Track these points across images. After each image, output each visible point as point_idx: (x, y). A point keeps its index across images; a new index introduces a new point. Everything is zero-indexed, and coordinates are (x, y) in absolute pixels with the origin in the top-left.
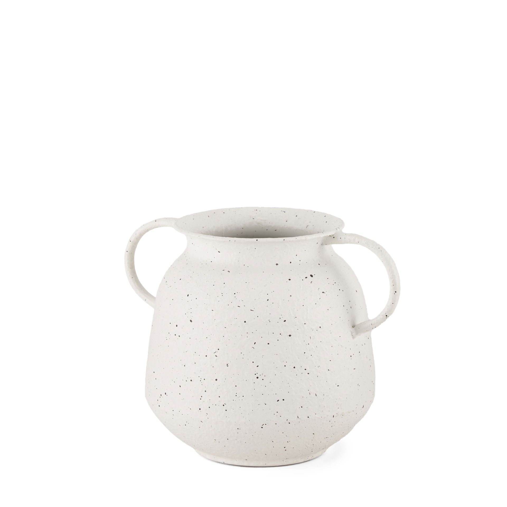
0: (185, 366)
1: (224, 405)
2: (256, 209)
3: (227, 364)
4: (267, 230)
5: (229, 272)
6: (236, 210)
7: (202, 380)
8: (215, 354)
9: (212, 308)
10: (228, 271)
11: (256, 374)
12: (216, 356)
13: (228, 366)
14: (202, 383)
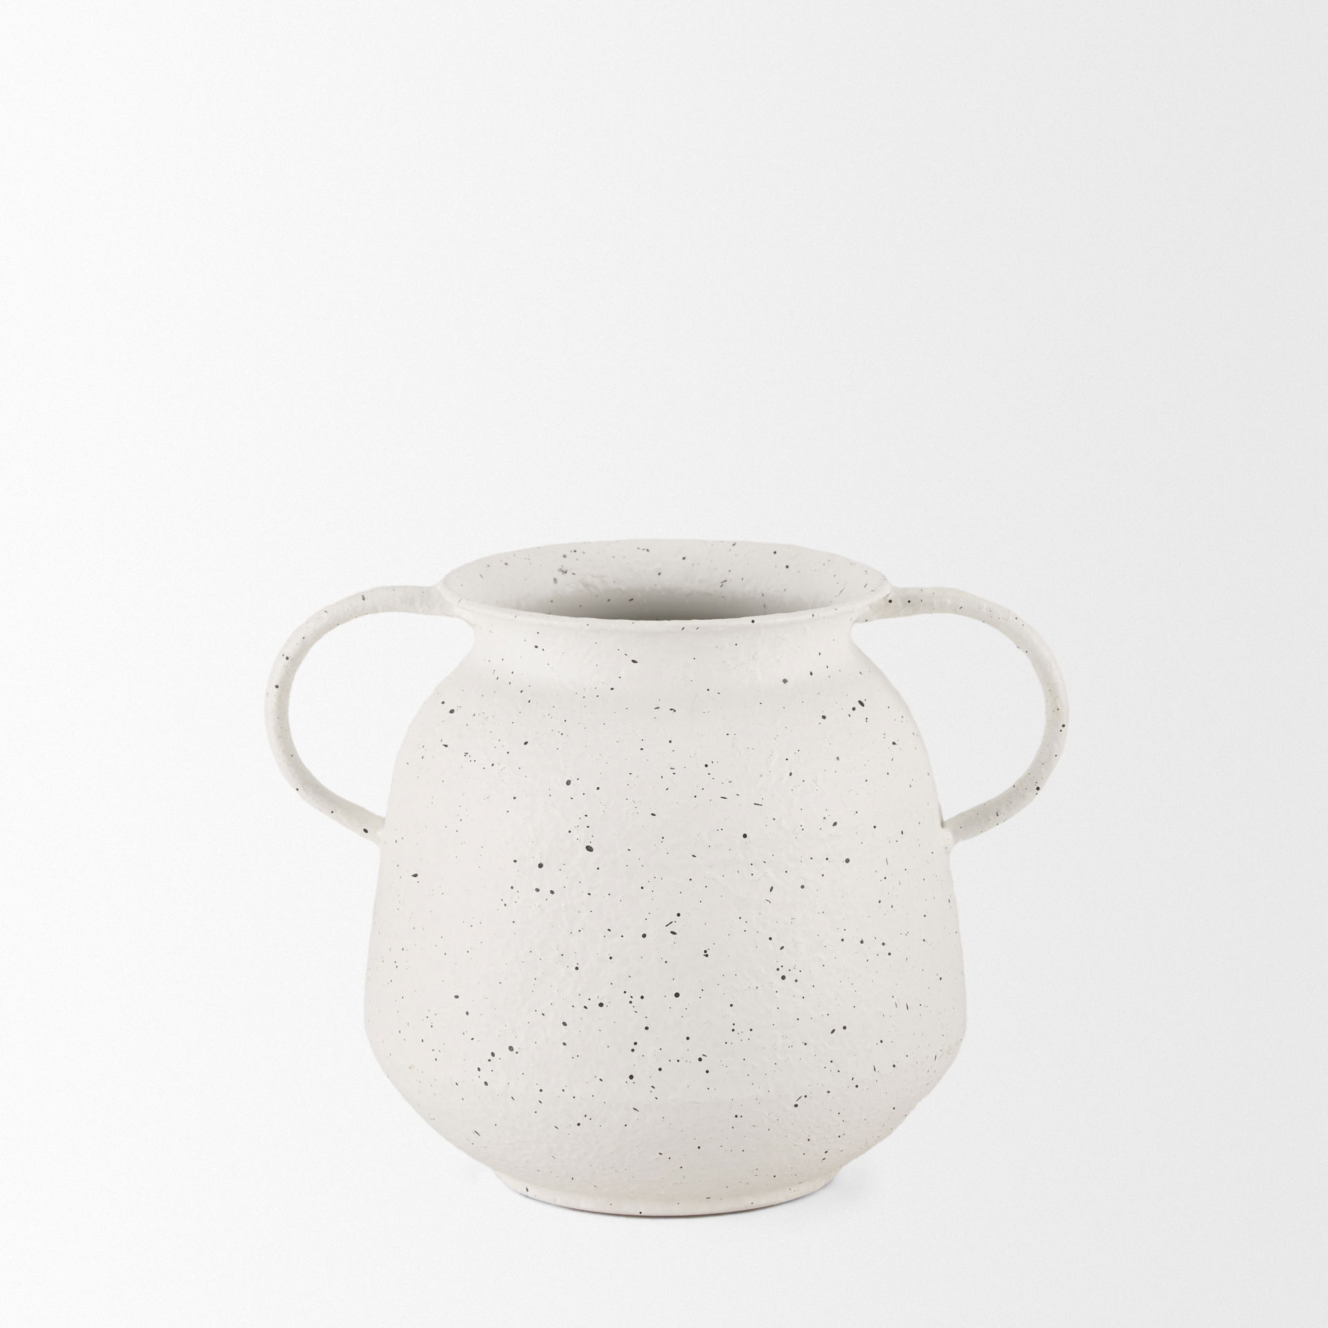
0: (577, 968)
1: (700, 1060)
2: (574, 549)
3: (705, 952)
4: (609, 600)
5: (675, 711)
6: (529, 555)
7: (636, 999)
8: (671, 928)
9: (651, 809)
10: (671, 709)
11: (780, 968)
12: (673, 933)
13: (707, 956)
14: (635, 1009)
